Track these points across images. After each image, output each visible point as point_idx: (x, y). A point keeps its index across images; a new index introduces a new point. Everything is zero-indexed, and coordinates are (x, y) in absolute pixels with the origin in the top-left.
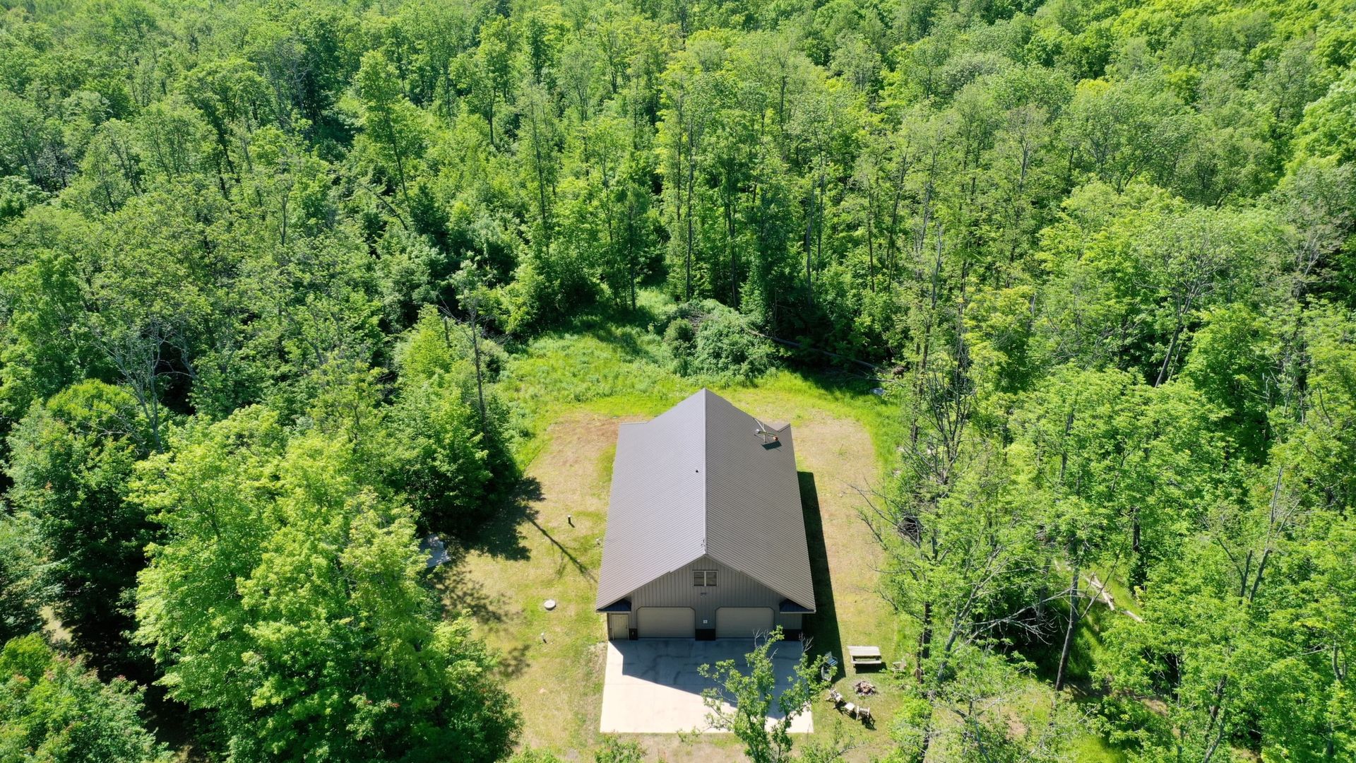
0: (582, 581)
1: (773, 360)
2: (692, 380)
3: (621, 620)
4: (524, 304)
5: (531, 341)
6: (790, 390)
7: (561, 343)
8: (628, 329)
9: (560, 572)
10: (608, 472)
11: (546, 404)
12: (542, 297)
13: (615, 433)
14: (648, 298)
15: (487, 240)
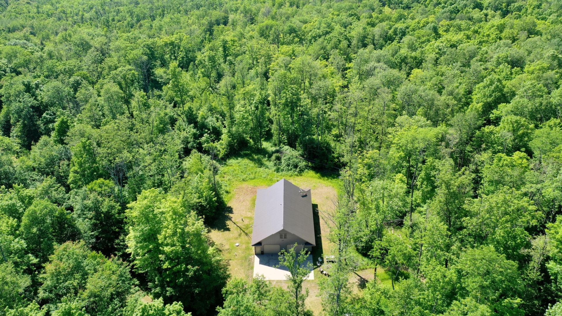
0: (246, 238)
1: (307, 167)
2: (280, 173)
3: (259, 249)
4: (225, 148)
5: (227, 160)
6: (312, 177)
7: (237, 161)
8: (259, 156)
9: (240, 235)
10: (254, 204)
11: (233, 182)
12: (230, 145)
13: (256, 192)
14: (266, 145)
15: (212, 126)
